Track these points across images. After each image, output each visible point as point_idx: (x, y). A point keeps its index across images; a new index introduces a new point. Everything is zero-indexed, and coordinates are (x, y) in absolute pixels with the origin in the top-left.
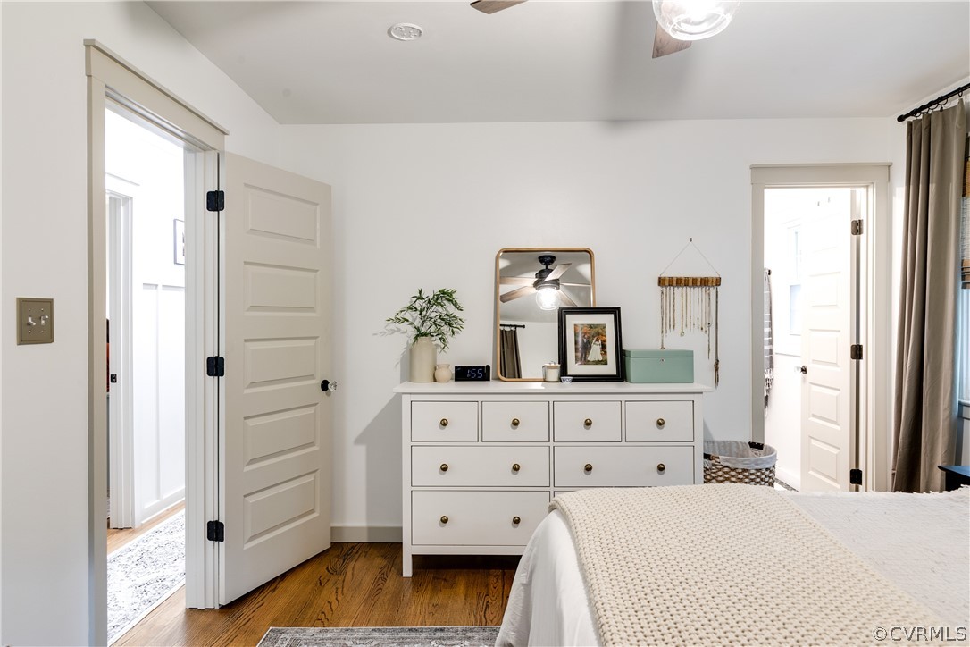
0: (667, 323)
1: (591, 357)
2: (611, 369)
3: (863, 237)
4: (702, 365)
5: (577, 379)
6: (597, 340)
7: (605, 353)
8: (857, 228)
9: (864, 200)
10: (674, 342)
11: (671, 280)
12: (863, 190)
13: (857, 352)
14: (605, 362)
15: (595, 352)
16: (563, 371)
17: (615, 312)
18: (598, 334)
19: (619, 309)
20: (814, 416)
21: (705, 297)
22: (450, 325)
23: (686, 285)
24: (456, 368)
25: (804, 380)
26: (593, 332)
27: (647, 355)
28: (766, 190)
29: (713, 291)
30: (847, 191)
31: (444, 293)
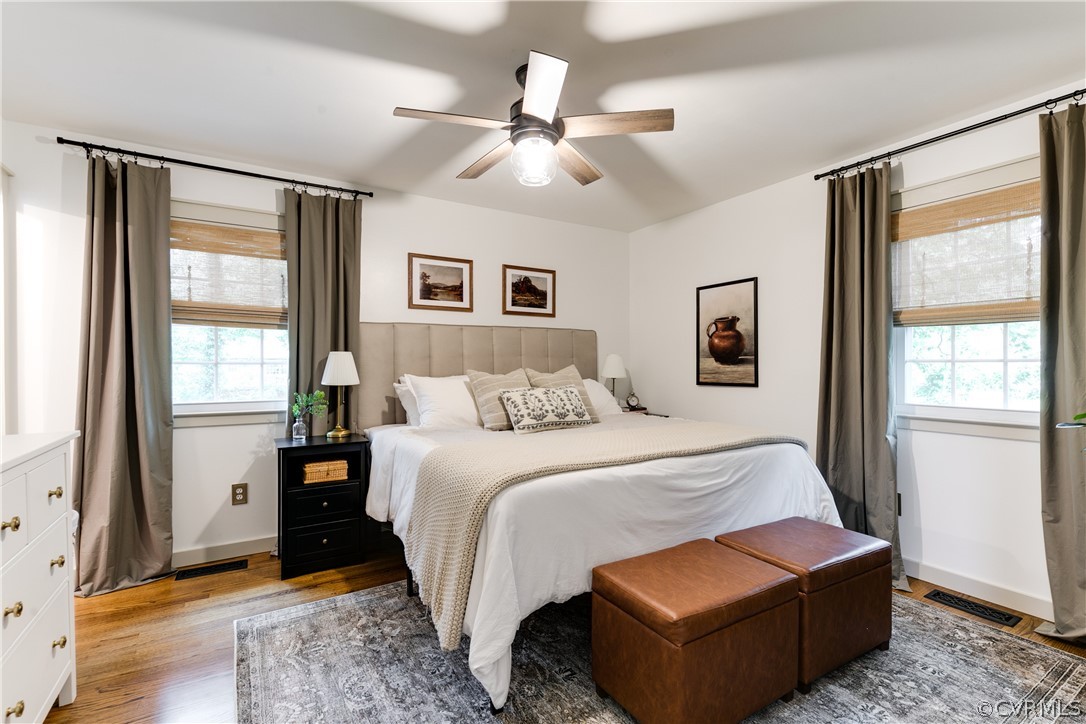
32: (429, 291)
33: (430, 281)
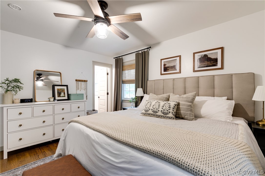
0: (77, 88)
1: (61, 95)
2: (66, 98)
3: (108, 75)
4: (85, 96)
5: (58, 100)
6: (63, 92)
7: (65, 94)
8: (108, 74)
9: (109, 70)
10: (79, 92)
11: (78, 80)
12: (109, 68)
13: (108, 94)
14: (65, 96)
15: (62, 94)
16: (55, 99)
17: (67, 86)
18: (63, 90)
19: (68, 85)
20: (101, 105)
21: (84, 84)
22: (19, 88)
23: (81, 81)
24: (21, 99)
25: (99, 99)
26: (61, 90)
27: (74, 95)
28: (95, 66)
29: (86, 83)
30: (106, 68)
31: (16, 79)
32: (166, 69)
33: (166, 66)
